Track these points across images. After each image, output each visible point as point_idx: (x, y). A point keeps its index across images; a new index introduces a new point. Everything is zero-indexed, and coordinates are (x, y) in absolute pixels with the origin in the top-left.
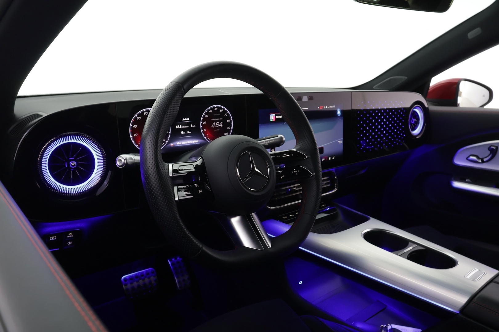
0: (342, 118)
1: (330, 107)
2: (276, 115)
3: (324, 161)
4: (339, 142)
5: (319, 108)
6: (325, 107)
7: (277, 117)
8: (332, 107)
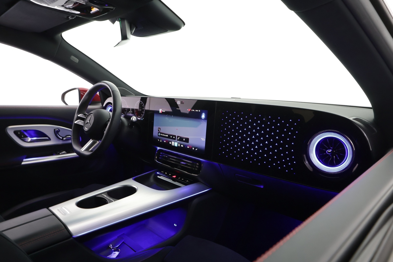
0: (206, 121)
1: (196, 111)
2: (162, 110)
3: (188, 148)
4: (201, 139)
5: (187, 110)
6: (192, 110)
7: (163, 111)
8: (197, 111)
